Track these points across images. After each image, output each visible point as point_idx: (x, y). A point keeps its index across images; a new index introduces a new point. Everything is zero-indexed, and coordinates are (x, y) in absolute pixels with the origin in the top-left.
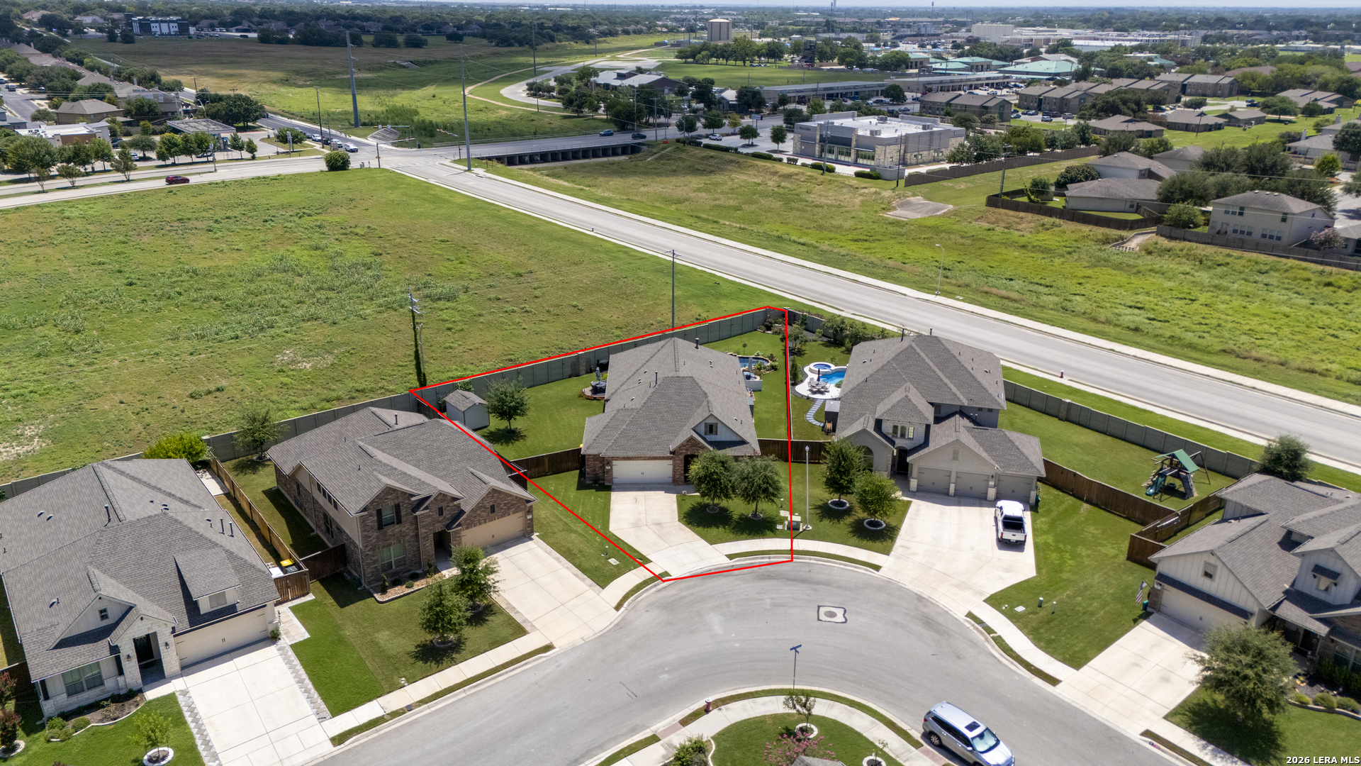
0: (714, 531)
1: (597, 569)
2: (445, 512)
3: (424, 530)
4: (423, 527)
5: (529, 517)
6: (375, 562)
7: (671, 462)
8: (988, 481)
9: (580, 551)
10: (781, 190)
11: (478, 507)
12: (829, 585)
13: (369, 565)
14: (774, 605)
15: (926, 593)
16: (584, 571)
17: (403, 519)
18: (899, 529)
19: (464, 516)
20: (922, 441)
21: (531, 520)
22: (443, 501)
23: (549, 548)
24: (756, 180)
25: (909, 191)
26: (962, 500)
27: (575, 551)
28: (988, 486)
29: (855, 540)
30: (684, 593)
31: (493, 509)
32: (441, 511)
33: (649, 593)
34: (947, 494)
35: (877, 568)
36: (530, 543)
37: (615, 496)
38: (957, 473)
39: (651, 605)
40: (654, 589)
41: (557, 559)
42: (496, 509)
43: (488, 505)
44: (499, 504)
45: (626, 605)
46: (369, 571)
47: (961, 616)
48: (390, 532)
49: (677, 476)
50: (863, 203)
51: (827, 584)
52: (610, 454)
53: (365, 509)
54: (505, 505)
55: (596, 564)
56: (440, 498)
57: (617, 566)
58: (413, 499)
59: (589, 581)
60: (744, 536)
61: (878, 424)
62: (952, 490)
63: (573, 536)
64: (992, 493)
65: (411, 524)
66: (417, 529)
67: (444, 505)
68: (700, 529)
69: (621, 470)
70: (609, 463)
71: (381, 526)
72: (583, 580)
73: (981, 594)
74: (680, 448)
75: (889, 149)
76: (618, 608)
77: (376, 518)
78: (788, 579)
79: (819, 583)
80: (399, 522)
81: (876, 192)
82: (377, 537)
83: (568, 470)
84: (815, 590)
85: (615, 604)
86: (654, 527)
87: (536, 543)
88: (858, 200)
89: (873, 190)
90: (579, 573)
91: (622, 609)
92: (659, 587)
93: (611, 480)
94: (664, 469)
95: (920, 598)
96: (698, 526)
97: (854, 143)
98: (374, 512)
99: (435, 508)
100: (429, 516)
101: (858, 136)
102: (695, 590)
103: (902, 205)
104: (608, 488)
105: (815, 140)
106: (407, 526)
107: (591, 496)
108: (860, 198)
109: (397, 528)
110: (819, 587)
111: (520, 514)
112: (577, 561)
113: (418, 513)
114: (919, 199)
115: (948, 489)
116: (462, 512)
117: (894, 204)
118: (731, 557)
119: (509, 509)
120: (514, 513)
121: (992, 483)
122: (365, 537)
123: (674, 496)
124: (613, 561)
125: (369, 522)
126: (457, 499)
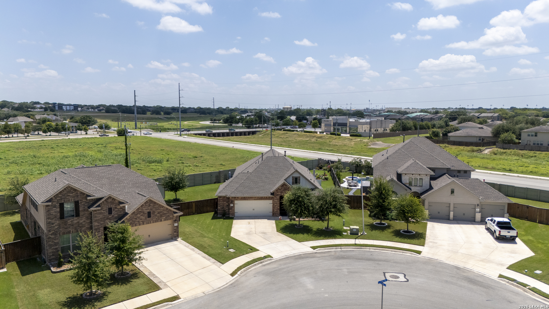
0: (301, 236)
1: (219, 254)
2: (113, 212)
3: (96, 224)
4: (96, 221)
5: (176, 225)
6: (56, 244)
7: (271, 201)
8: (475, 209)
9: (209, 246)
10: (317, 142)
11: (139, 211)
12: (388, 262)
13: (50, 246)
14: (350, 272)
15: (461, 265)
16: (210, 255)
17: (81, 213)
18: (425, 234)
19: (127, 217)
20: (428, 187)
21: (177, 227)
22: (112, 203)
23: (187, 244)
24: (306, 139)
25: (375, 140)
26: (459, 222)
27: (206, 246)
28: (475, 212)
29: (397, 239)
30: (283, 267)
31: (149, 215)
32: (110, 211)
33: (257, 267)
34: (449, 219)
35: (419, 252)
36: (175, 242)
37: (235, 221)
38: (454, 204)
39: (258, 273)
40: (260, 265)
41: (193, 250)
42: (152, 215)
43: (146, 212)
44: (154, 212)
45: (239, 273)
46: (50, 251)
47: (495, 277)
48: (69, 222)
49: (275, 210)
50: (355, 144)
51: (385, 261)
52: (233, 195)
53: (50, 200)
54: (159, 213)
55: (220, 251)
56: (110, 200)
57: (234, 252)
58: (89, 198)
59: (213, 260)
60: (322, 238)
61: (399, 176)
62: (451, 216)
63: (206, 239)
64: (478, 216)
65: (87, 218)
66: (91, 222)
67: (113, 206)
68: (292, 235)
69: (240, 206)
70: (232, 202)
71: (62, 216)
72: (209, 260)
73: (502, 265)
74: (277, 190)
75: (364, 126)
76: (232, 275)
77: (58, 210)
78: (357, 259)
79: (380, 260)
80: (77, 215)
81: (360, 140)
82: (59, 225)
83: (207, 212)
84: (378, 264)
85: (231, 272)
86: (261, 235)
87: (180, 242)
88: (353, 143)
89: (359, 140)
90: (207, 256)
91: (236, 275)
92: (264, 264)
93: (233, 214)
94: (267, 206)
95: (458, 268)
96: (290, 233)
97: (348, 125)
98: (58, 205)
99: (106, 208)
100: (101, 213)
101: (350, 122)
102: (290, 265)
103: (373, 144)
104: (232, 218)
105: (331, 125)
106: (84, 219)
107: (221, 222)
108: (354, 142)
109: (75, 220)
110: (380, 263)
111: (169, 222)
112: (206, 251)
113: (92, 209)
114: (380, 142)
115: (449, 216)
116: (126, 214)
117: (369, 144)
118: (314, 248)
119: (161, 216)
120: (165, 220)
121: (478, 210)
122: (48, 224)
123: (274, 221)
124: (232, 250)
125: (52, 212)
126: (123, 203)
